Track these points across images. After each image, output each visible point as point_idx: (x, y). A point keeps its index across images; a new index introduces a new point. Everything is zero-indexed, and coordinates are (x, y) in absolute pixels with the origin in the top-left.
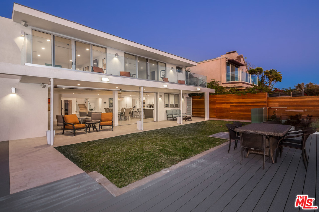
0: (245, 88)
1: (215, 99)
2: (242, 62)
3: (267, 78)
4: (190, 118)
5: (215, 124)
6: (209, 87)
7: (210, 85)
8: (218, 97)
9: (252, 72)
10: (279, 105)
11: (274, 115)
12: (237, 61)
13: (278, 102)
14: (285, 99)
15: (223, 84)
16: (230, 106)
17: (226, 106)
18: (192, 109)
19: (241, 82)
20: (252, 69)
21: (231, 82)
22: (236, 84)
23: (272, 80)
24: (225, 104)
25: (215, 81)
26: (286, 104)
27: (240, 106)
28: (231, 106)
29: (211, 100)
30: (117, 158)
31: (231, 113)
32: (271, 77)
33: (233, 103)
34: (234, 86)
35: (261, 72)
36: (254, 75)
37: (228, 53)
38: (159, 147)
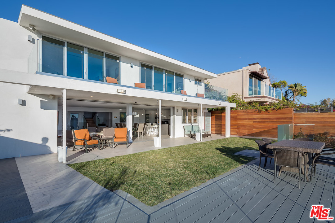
0: (268, 103)
1: (237, 114)
2: (265, 74)
3: (291, 92)
4: (210, 135)
5: (238, 142)
6: (230, 101)
7: (232, 100)
8: (240, 112)
9: (275, 86)
10: (306, 122)
11: (300, 132)
12: (260, 73)
13: (305, 118)
14: (312, 115)
15: (245, 98)
16: (252, 122)
17: (248, 122)
18: (212, 125)
19: (264, 96)
20: (275, 82)
21: (253, 96)
22: (259, 99)
23: (296, 94)
24: (248, 120)
25: (237, 95)
26: (313, 120)
27: (264, 122)
28: (254, 122)
29: (232, 116)
30: (140, 176)
31: (254, 129)
32: (296, 92)
33: (256, 119)
34: (257, 101)
35: (285, 86)
36: (278, 89)
37: (250, 65)
38: (184, 165)
